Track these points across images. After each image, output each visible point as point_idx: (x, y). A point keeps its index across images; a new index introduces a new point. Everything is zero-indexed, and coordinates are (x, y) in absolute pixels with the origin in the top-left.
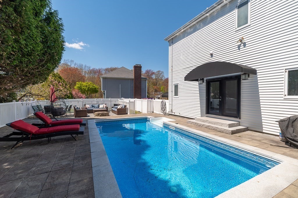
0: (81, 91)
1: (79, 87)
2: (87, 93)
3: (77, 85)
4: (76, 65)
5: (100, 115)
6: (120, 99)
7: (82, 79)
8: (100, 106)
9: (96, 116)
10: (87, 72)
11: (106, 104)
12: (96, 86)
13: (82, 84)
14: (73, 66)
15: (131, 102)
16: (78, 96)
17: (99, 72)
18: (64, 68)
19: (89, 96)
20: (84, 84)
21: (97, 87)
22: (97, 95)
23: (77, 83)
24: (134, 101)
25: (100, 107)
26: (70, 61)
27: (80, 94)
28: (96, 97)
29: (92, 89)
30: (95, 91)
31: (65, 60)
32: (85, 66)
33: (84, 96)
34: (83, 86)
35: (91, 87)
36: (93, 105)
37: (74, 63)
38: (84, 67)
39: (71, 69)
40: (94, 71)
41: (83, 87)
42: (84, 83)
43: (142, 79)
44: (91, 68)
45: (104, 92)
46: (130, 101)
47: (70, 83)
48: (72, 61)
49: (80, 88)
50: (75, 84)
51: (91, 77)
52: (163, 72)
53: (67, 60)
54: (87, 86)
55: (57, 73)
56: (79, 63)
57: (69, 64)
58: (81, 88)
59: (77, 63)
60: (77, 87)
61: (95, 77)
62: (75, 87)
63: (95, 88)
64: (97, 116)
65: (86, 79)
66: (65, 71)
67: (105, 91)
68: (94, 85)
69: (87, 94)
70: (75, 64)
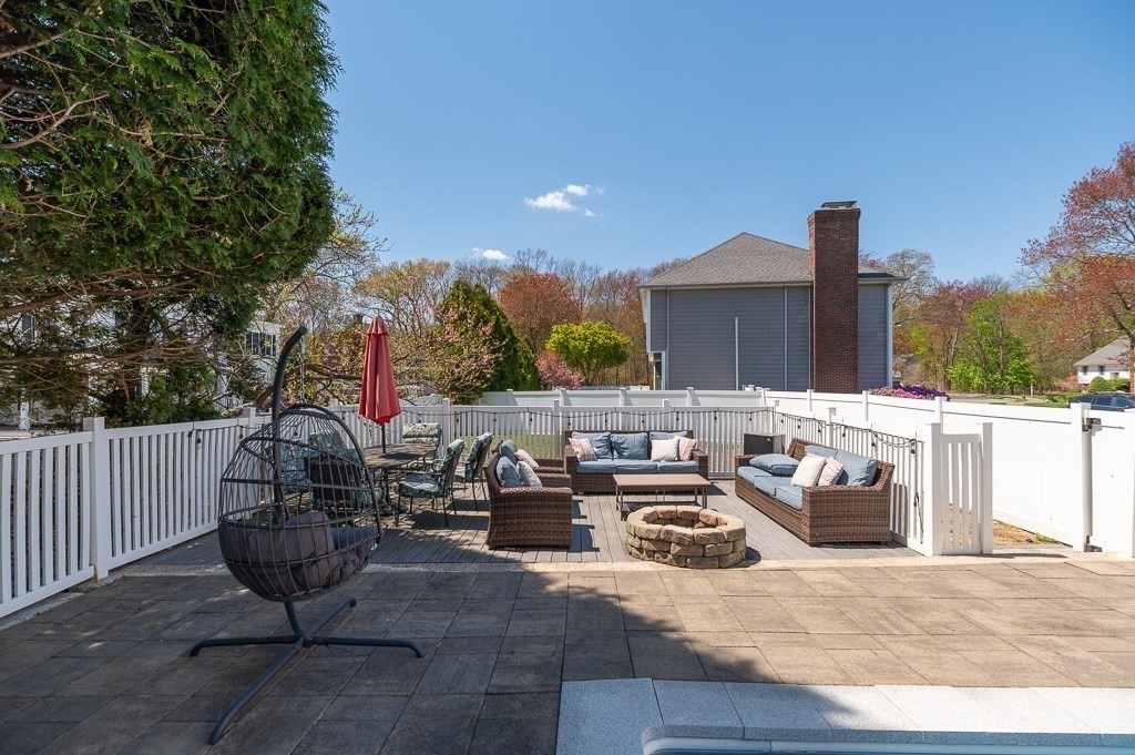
0: (567, 358)
1: (560, 343)
2: (589, 365)
3: (555, 337)
4: (554, 267)
5: (675, 549)
6: (737, 392)
7: (572, 313)
8: (655, 443)
9: (640, 549)
10: (589, 288)
11: (690, 435)
12: (619, 338)
13: (572, 332)
14: (542, 271)
15: (955, 439)
16: (557, 378)
17: (630, 282)
18: (515, 278)
19: (595, 376)
20: (579, 330)
21: (622, 339)
22: (623, 371)
23: (555, 327)
24: (979, 431)
25: (655, 455)
26: (533, 254)
27: (564, 370)
28: (619, 382)
29: (604, 347)
30: (614, 355)
31: (519, 252)
32: (583, 268)
33: (576, 376)
34: (574, 339)
35: (600, 342)
36: (615, 438)
37: (548, 258)
38: (577, 269)
39: (535, 280)
40: (612, 284)
41: (572, 343)
42: (576, 327)
43: (861, 281)
44: (603, 273)
45: (658, 356)
46: (936, 428)
47: (531, 329)
48: (541, 254)
49: (563, 347)
50: (548, 334)
51: (602, 306)
52: (927, 257)
53: (526, 251)
54: (586, 338)
55: (477, 286)
56: (561, 259)
57: (532, 265)
58: (567, 347)
59: (555, 259)
60: (555, 342)
61: (614, 303)
62: (549, 345)
63: (617, 346)
64: (651, 555)
65: (585, 312)
66: (520, 289)
67: (664, 353)
68: (614, 334)
69: (589, 369)
70: (551, 263)
